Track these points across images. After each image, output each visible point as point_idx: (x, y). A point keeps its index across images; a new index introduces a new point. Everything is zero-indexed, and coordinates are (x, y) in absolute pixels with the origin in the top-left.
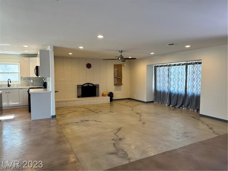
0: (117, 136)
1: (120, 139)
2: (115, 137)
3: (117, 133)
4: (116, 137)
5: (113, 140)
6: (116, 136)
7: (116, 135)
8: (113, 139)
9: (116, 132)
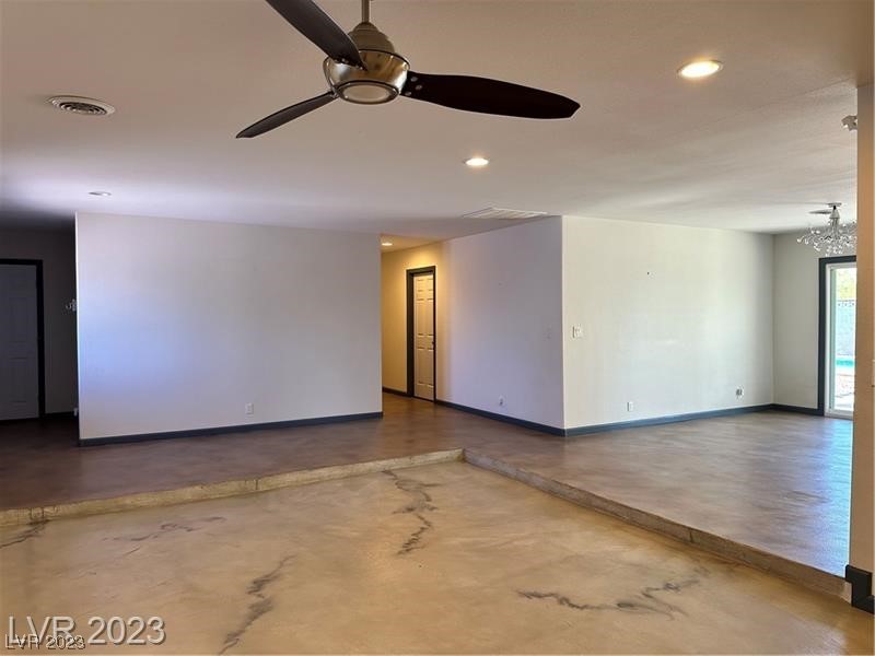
0: (422, 519)
1: (410, 510)
2: (426, 515)
3: (423, 529)
4: (423, 515)
5: (433, 508)
6: (426, 519)
7: (426, 523)
8: (435, 511)
9: (424, 534)
